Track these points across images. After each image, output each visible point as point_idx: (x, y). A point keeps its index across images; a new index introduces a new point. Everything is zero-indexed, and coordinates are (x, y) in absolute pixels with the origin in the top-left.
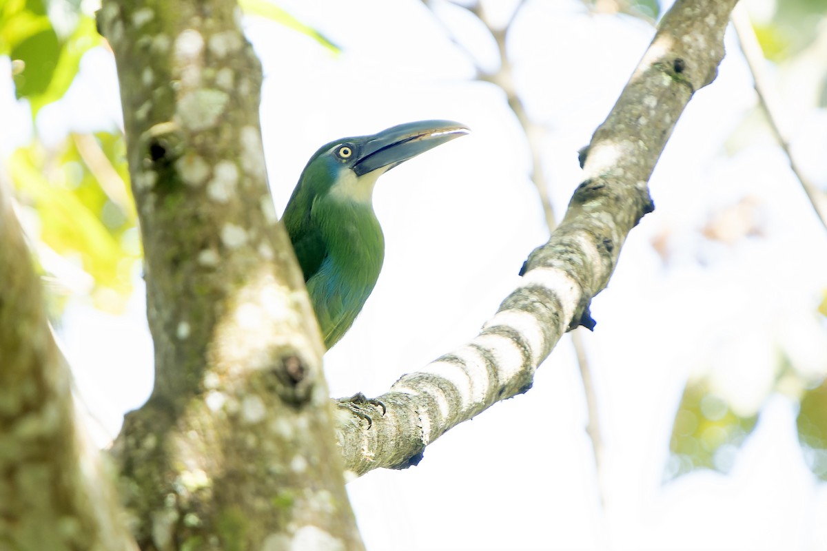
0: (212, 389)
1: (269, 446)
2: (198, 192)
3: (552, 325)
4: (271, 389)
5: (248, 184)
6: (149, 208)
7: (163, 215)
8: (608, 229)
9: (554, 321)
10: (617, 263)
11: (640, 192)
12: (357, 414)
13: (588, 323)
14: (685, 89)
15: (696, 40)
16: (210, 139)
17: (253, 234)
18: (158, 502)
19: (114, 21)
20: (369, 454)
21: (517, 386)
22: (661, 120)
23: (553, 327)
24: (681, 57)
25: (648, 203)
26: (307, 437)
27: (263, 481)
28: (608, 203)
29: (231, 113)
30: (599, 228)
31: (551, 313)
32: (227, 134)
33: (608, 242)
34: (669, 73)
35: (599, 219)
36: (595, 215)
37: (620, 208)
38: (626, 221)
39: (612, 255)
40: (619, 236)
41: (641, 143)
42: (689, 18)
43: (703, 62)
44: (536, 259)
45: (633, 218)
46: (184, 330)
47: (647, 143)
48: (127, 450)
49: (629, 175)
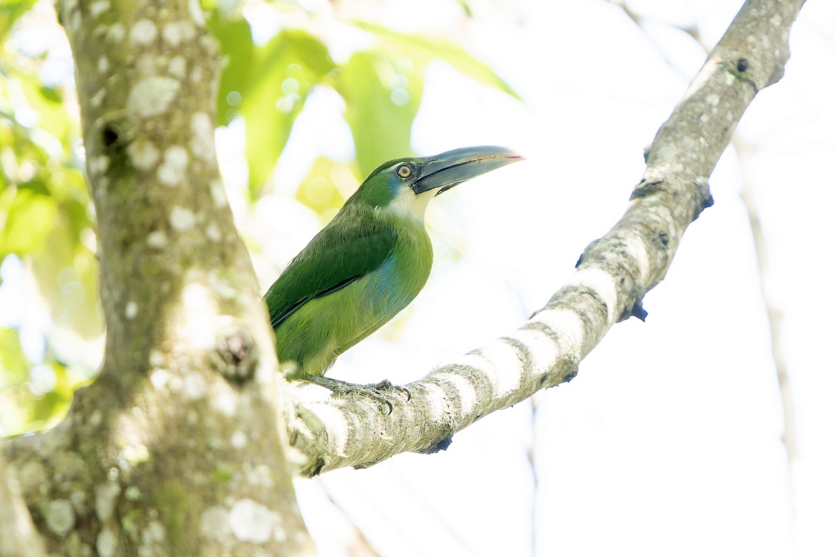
0: (156, 366)
1: (210, 422)
2: (148, 176)
3: (599, 316)
4: (214, 367)
5: (197, 168)
6: (102, 191)
7: (115, 199)
8: (665, 223)
9: (602, 312)
10: (673, 256)
11: (699, 187)
12: (379, 399)
13: (640, 313)
14: (748, 88)
15: (761, 40)
16: (161, 125)
17: (201, 217)
18: (100, 476)
19: (73, 11)
20: (387, 438)
21: (561, 374)
22: (723, 118)
23: (601, 318)
24: (745, 56)
25: (707, 198)
26: (249, 414)
27: (203, 456)
28: (666, 197)
29: (182, 100)
30: (656, 222)
31: (599, 303)
32: (178, 120)
33: (663, 235)
34: (732, 72)
35: (657, 214)
36: (653, 209)
37: (678, 203)
38: (684, 215)
39: (668, 249)
40: (677, 230)
41: (702, 140)
42: (755, 19)
43: (767, 62)
44: (591, 252)
45: (691, 212)
46: (132, 310)
47: (709, 140)
48: (74, 426)
49: (689, 171)
